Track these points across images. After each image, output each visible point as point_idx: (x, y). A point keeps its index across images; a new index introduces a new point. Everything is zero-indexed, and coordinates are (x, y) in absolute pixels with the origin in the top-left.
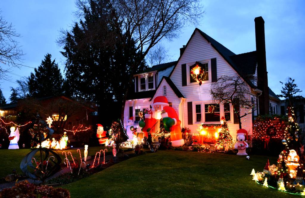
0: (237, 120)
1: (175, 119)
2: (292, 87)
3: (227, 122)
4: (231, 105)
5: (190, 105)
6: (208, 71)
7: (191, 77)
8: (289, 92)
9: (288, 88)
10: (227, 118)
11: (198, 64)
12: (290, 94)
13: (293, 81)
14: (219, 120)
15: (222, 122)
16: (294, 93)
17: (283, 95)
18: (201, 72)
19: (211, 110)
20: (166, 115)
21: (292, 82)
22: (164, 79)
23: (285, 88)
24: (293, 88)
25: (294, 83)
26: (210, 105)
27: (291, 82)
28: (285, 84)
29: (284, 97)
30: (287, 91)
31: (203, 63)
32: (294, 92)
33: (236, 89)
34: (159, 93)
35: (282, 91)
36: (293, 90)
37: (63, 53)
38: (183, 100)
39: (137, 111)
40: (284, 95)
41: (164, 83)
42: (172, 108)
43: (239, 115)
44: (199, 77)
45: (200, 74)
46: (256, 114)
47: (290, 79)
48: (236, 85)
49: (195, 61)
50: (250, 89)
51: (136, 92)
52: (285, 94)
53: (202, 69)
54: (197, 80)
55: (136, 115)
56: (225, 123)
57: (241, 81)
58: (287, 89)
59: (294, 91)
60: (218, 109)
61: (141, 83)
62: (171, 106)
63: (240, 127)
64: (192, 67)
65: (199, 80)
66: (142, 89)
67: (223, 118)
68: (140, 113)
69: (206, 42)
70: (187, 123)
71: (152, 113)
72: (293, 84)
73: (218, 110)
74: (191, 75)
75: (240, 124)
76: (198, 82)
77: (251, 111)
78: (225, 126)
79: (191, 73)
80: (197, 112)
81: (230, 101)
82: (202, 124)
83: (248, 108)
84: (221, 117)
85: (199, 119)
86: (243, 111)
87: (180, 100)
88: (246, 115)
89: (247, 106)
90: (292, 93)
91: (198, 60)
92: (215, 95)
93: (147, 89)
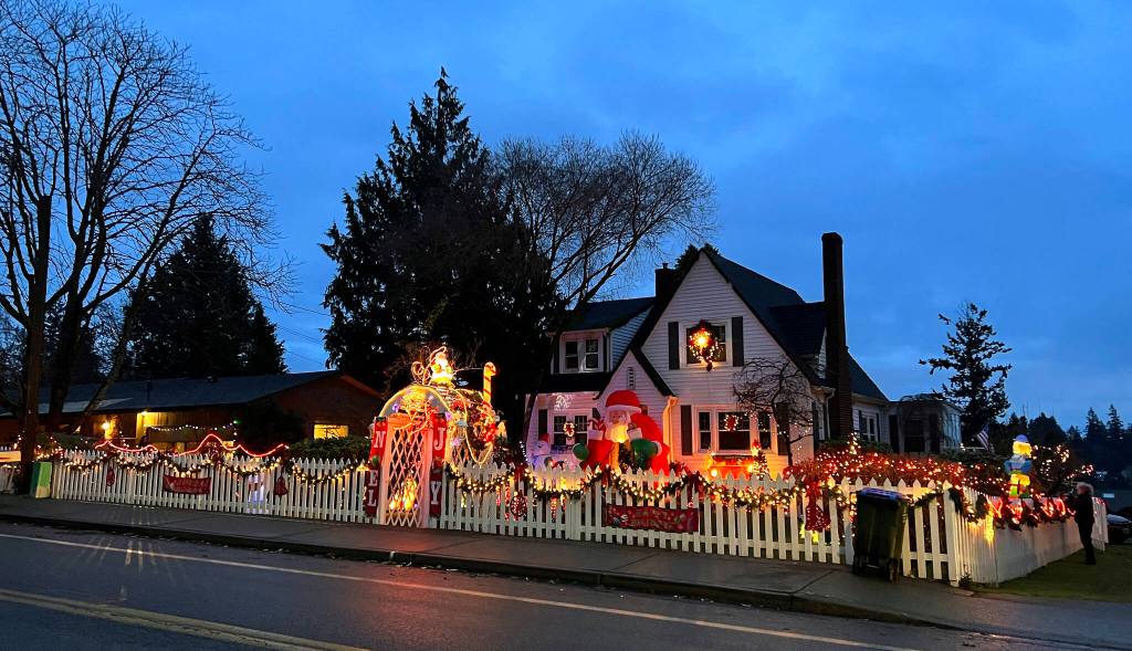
0: (785, 448)
1: (658, 444)
2: (979, 335)
3: (765, 451)
4: (771, 417)
5: (686, 411)
6: (724, 341)
7: (689, 353)
8: (969, 353)
9: (966, 340)
10: (765, 441)
11: (704, 325)
12: (974, 356)
13: (983, 314)
14: (747, 447)
15: (754, 452)
16: (985, 356)
17: (951, 361)
18: (711, 343)
19: (731, 425)
20: (638, 433)
21: (979, 320)
22: (630, 352)
23: (956, 338)
24: (982, 338)
25: (985, 322)
26: (730, 414)
27: (975, 317)
28: (957, 325)
29: (955, 366)
30: (962, 347)
31: (715, 323)
32: (986, 353)
33: (781, 387)
34: (618, 383)
35: (946, 348)
36: (983, 346)
37: (326, 248)
38: (672, 402)
39: (560, 420)
40: (954, 362)
41: (630, 359)
42: (649, 418)
43: (788, 439)
44: (706, 353)
45: (709, 348)
46: (822, 437)
47: (973, 308)
48: (781, 377)
49: (699, 318)
50: (808, 386)
51: (552, 372)
52: (957, 356)
53: (712, 337)
54: (702, 358)
55: (556, 430)
56: (760, 453)
57: (792, 369)
58: (963, 342)
59: (984, 349)
60: (745, 424)
61: (568, 352)
62: (645, 412)
63: (790, 462)
64: (691, 331)
65: (707, 361)
66: (568, 367)
67: (756, 444)
68: (568, 427)
69: (723, 280)
70: (681, 451)
71: (604, 429)
72: (982, 324)
73: (747, 426)
74: (688, 348)
75: (790, 456)
76: (704, 364)
77: (809, 430)
78: (760, 459)
79: (689, 342)
80: (701, 428)
81: (771, 410)
82: (713, 454)
83: (803, 426)
84: (752, 442)
85: (705, 442)
86: (795, 430)
87: (666, 401)
88: (800, 438)
89: (803, 422)
90: (981, 355)
91: (705, 318)
92: (742, 397)
93: (582, 369)
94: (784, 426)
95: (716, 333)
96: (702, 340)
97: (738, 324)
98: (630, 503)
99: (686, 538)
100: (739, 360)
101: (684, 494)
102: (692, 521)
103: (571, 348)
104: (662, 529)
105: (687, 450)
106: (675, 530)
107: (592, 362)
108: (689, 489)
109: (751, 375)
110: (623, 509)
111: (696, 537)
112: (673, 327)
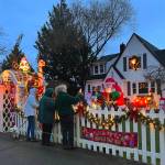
3: (153, 94)
7: (130, 66)
15: (150, 94)
18: (136, 62)
22: (112, 67)
26: (142, 83)
31: (138, 56)
38: (125, 81)
41: (112, 69)
43: (160, 90)
45: (136, 64)
49: (133, 55)
54: (133, 67)
55: (93, 90)
62: (116, 84)
63: (161, 96)
64: (130, 60)
65: (135, 68)
66: (96, 73)
71: (105, 89)
74: (129, 64)
82: (137, 95)
84: (149, 91)
85: (135, 91)
87: (123, 81)
92: (146, 77)
93: (99, 73)
94: (159, 86)
95: (138, 59)
96: (134, 62)
97: (145, 56)
98: (94, 127)
99: (129, 150)
100: (145, 67)
101: (127, 123)
102: (134, 140)
103: (96, 68)
104: (114, 143)
105: (129, 94)
106: (122, 145)
107: (102, 71)
108: (131, 120)
109: (149, 71)
110: (90, 130)
111: (135, 151)
112: (125, 59)
